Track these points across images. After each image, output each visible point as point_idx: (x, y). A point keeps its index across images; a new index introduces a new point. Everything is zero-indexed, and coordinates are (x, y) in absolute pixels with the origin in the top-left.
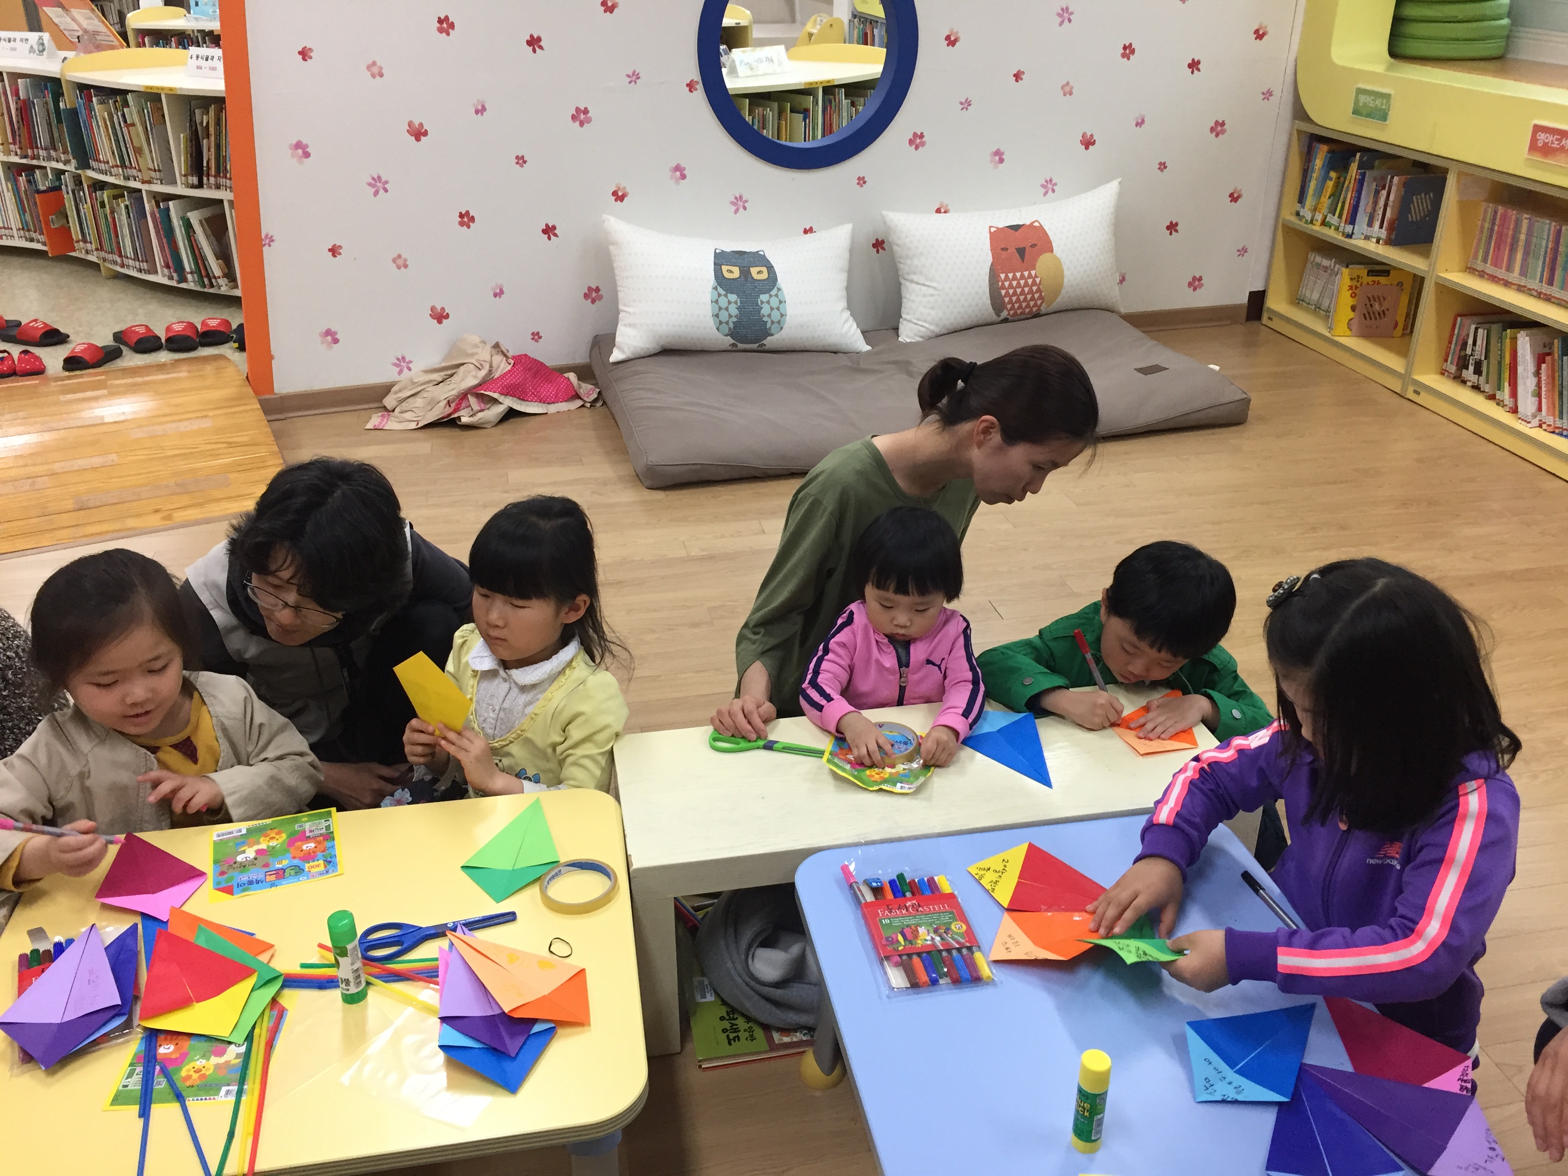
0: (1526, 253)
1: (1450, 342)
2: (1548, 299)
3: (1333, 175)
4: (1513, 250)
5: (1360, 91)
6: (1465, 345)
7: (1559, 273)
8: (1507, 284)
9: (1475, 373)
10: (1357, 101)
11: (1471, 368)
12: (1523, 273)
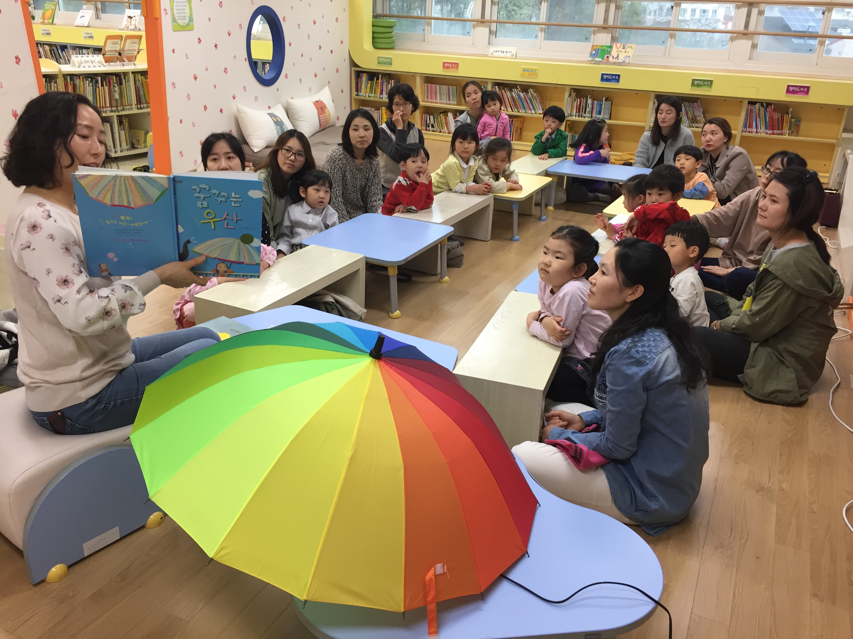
0: (440, 94)
1: (422, 121)
2: (450, 104)
3: (370, 82)
4: (436, 94)
5: (379, 58)
6: (427, 121)
7: (451, 98)
8: (436, 103)
9: (432, 127)
10: (378, 60)
11: (430, 127)
12: (441, 99)
